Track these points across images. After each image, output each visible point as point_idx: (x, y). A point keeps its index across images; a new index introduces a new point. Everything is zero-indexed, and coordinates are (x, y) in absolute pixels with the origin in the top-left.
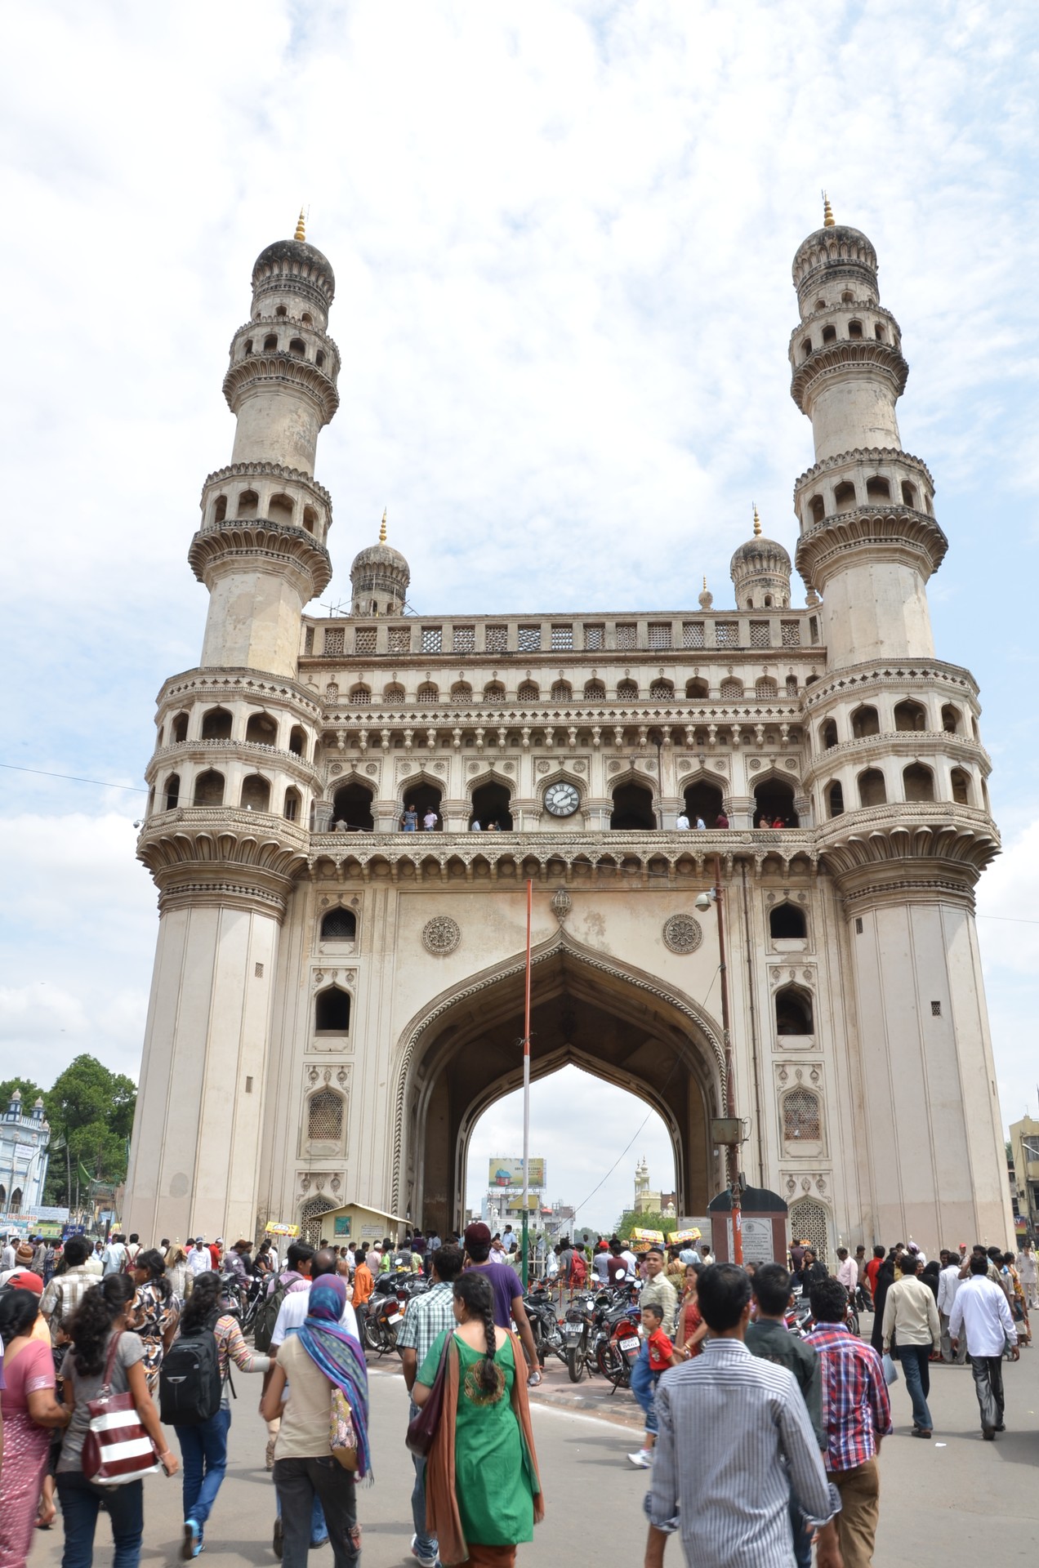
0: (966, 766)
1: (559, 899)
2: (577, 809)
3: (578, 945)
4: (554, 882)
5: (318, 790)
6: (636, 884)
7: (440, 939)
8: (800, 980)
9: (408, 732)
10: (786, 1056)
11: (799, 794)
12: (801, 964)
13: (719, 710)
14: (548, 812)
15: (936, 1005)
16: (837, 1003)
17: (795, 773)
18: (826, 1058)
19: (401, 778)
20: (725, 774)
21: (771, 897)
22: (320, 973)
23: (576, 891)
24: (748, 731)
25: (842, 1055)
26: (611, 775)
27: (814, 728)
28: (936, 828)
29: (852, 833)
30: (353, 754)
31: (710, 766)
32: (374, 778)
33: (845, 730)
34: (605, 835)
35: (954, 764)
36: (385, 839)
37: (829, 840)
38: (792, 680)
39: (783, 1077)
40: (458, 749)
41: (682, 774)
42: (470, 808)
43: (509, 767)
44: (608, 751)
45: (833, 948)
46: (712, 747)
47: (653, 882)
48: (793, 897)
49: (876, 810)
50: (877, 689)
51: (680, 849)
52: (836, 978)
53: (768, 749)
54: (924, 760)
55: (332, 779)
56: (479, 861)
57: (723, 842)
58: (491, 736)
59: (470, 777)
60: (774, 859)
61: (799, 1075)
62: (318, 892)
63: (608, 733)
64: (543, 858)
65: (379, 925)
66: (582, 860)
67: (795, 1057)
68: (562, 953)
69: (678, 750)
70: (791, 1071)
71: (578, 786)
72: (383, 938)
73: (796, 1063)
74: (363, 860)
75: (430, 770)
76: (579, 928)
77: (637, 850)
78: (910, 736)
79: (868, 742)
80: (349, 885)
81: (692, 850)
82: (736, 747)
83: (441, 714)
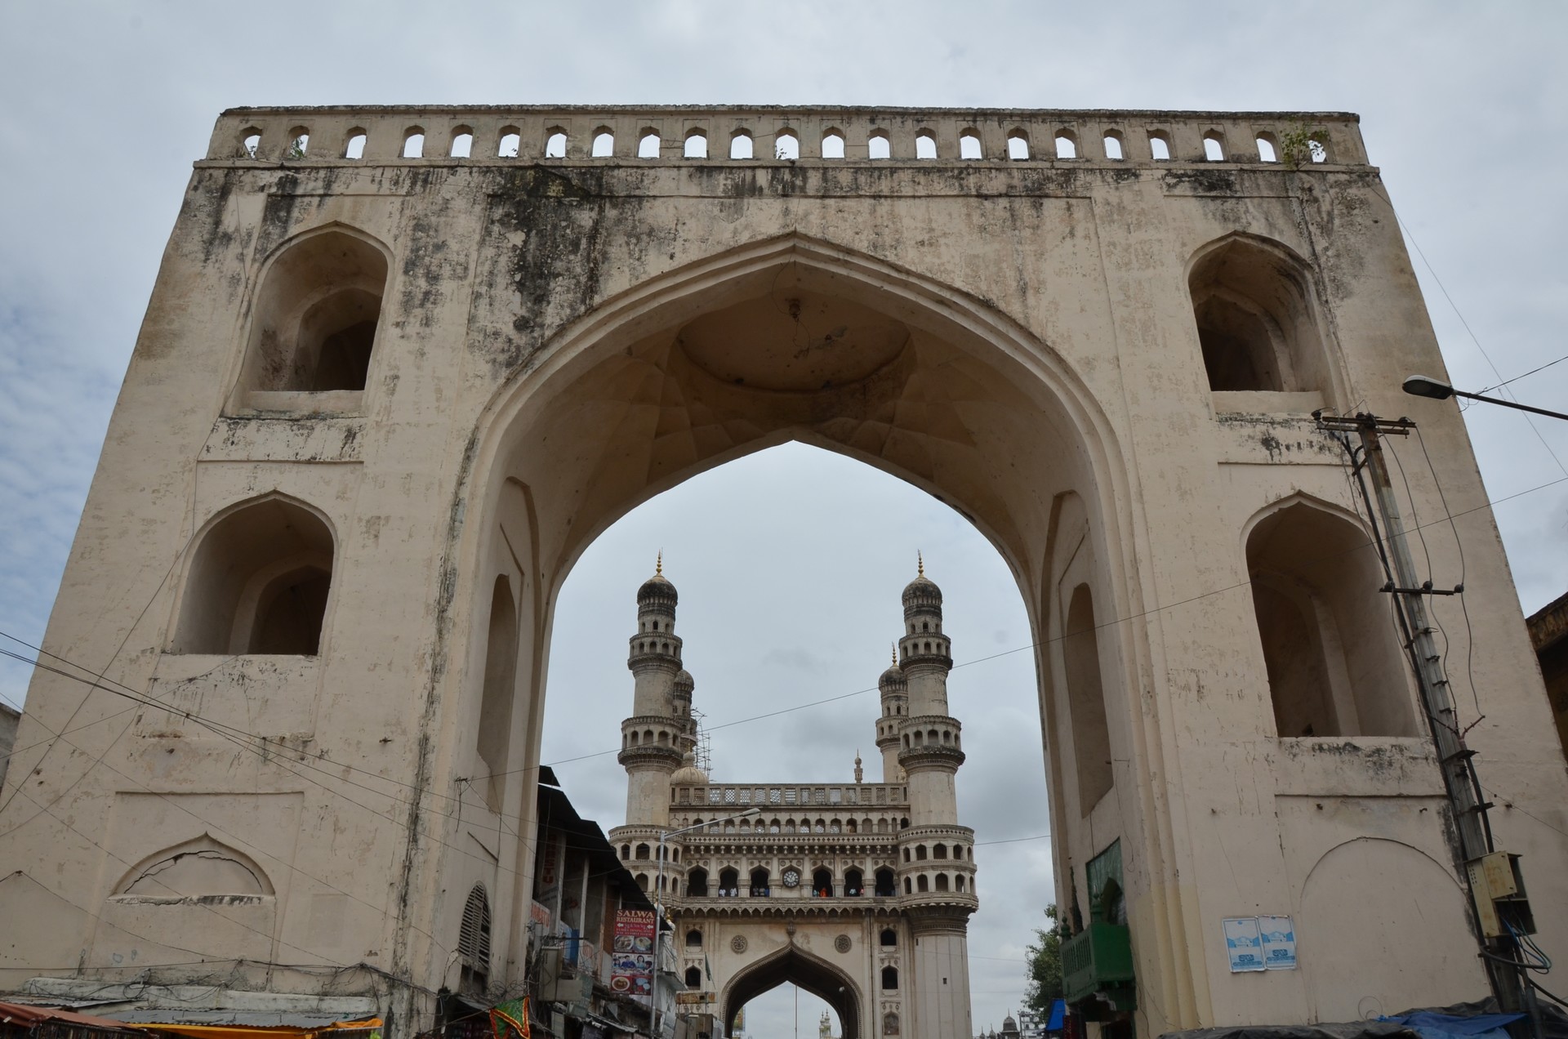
0: (963, 873)
1: (790, 928)
2: (798, 883)
3: (799, 949)
4: (788, 920)
5: (683, 875)
6: (824, 921)
7: (739, 946)
8: (893, 965)
9: (723, 847)
10: (887, 999)
11: (895, 877)
12: (893, 957)
13: (861, 838)
14: (785, 885)
15: (945, 980)
16: (908, 975)
17: (894, 867)
18: (902, 999)
19: (720, 868)
20: (863, 868)
21: (882, 926)
22: (686, 961)
23: (798, 924)
24: (873, 848)
25: (909, 999)
26: (813, 868)
27: (902, 848)
28: (947, 904)
29: (914, 903)
30: (697, 856)
31: (857, 864)
32: (707, 868)
33: (913, 855)
34: (810, 899)
35: (957, 873)
36: (713, 901)
37: (906, 904)
38: (894, 820)
39: (884, 1008)
40: (745, 855)
41: (844, 867)
42: (750, 883)
43: (767, 863)
44: (811, 856)
45: (907, 951)
46: (858, 855)
47: (831, 920)
48: (891, 926)
49: (924, 894)
50: (927, 838)
51: (843, 906)
52: (908, 963)
53: (882, 856)
54: (944, 872)
55: (688, 868)
56: (756, 910)
57: (862, 903)
58: (760, 849)
59: (750, 868)
60: (882, 910)
61: (891, 1007)
62: (685, 923)
63: (812, 848)
64: (784, 910)
65: (712, 938)
66: (800, 910)
67: (889, 999)
68: (791, 951)
69: (842, 856)
70: (887, 1005)
71: (799, 873)
72: (714, 945)
73: (890, 1002)
74: (705, 910)
75: (732, 865)
76: (799, 941)
77: (824, 906)
78: (940, 862)
79: (922, 863)
80: (697, 920)
81: (848, 906)
82: (868, 855)
83: (737, 838)
